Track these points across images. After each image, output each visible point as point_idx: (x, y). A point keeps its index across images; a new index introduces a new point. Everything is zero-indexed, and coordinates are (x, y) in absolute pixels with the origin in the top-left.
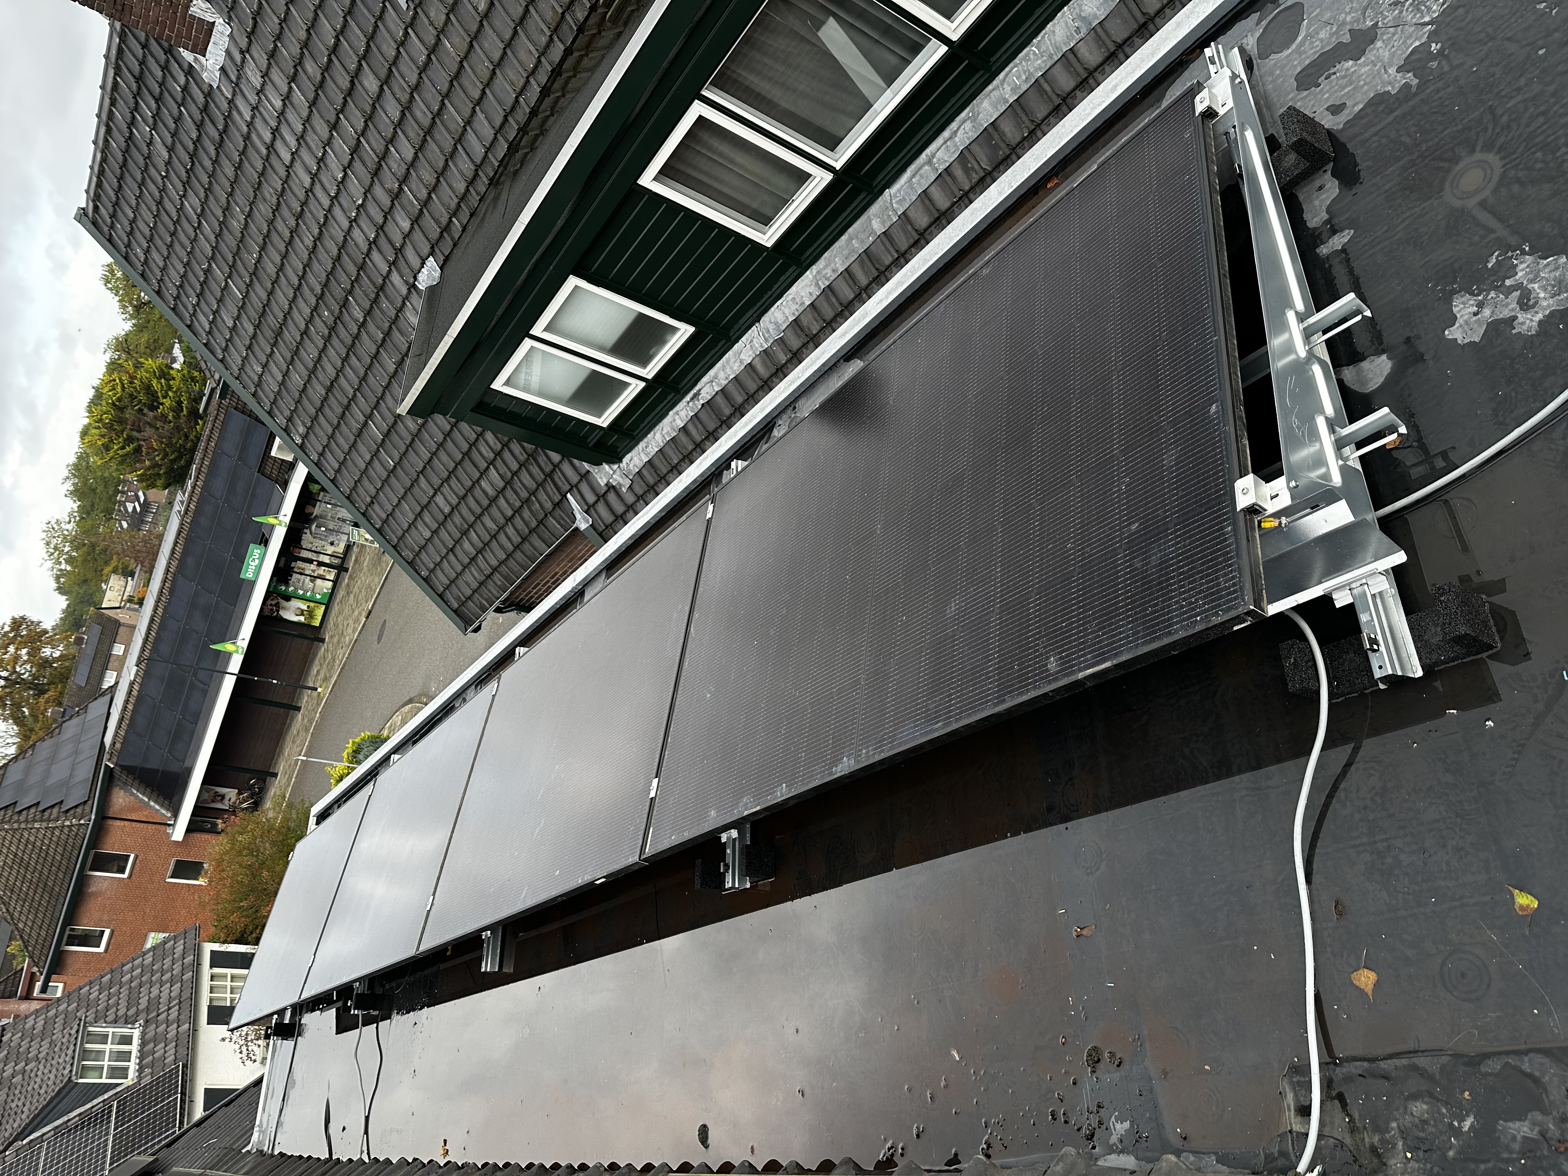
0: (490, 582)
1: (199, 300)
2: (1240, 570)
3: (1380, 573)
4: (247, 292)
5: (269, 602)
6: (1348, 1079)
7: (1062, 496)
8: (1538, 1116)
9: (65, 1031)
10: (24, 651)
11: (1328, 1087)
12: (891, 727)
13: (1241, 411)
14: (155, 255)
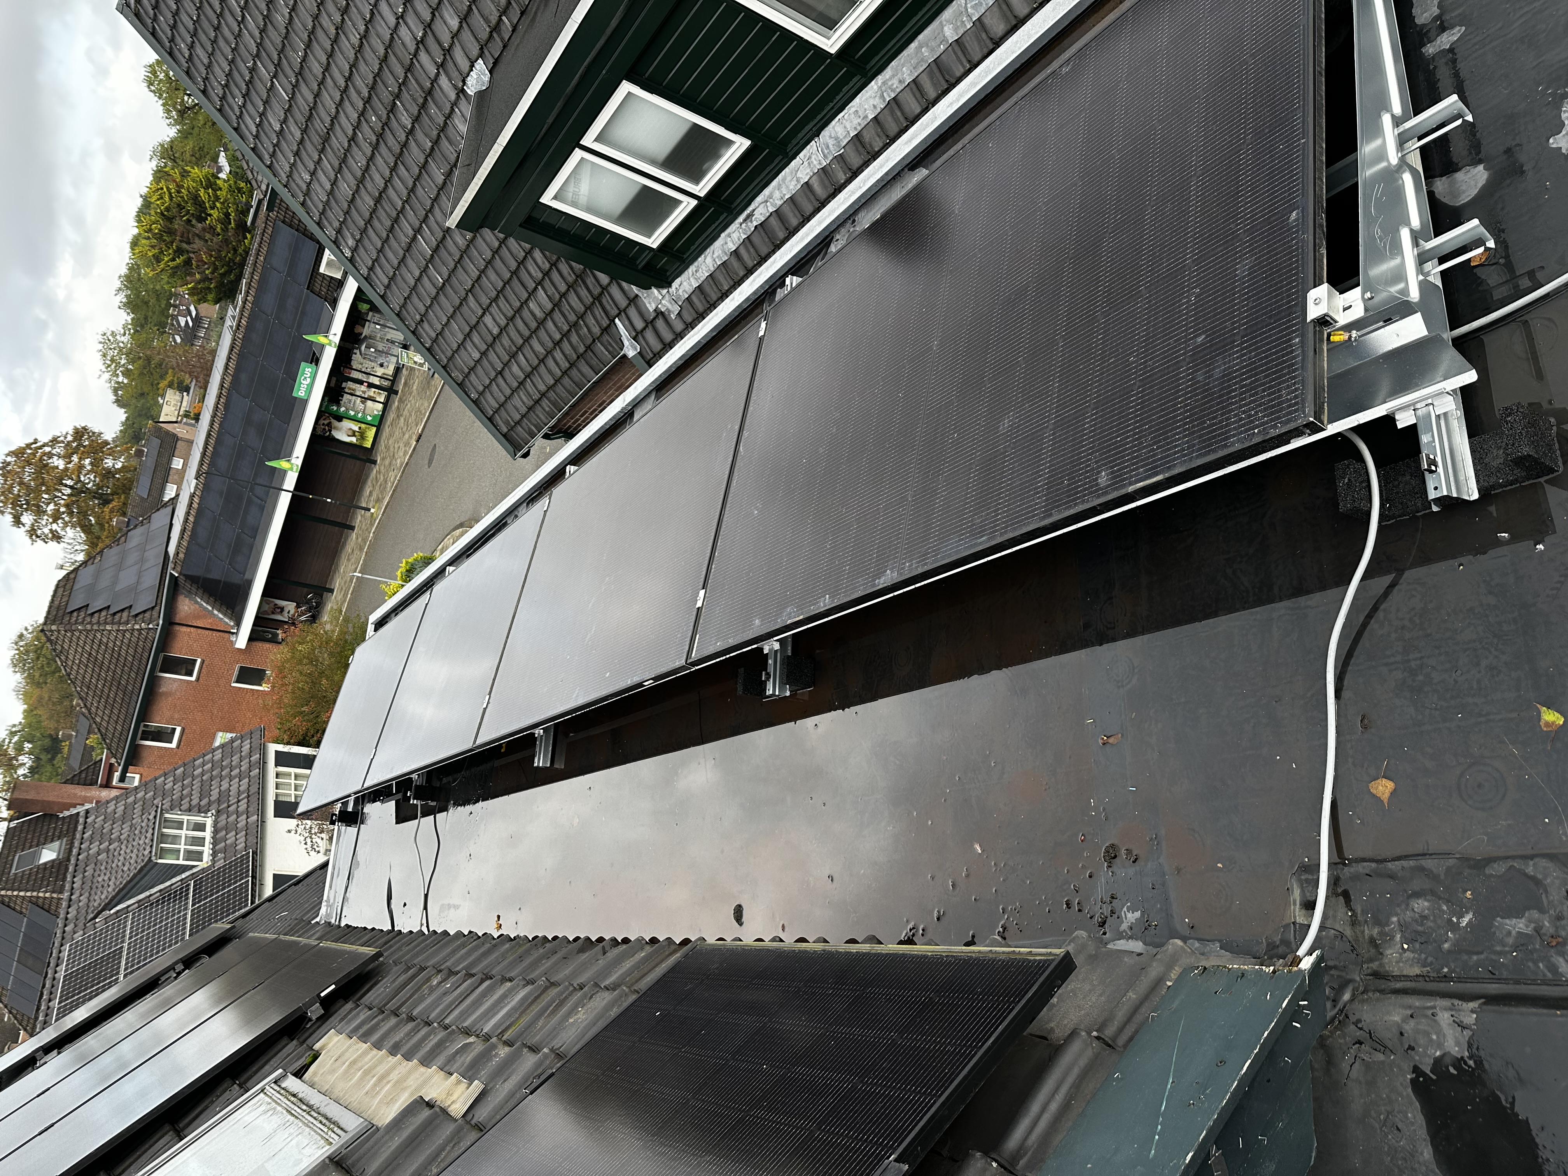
0: (538, 407)
1: (245, 101)
2: (1303, 382)
3: (1447, 393)
4: (294, 93)
5: (321, 422)
6: (1355, 878)
7: (1129, 308)
8: (1535, 914)
9: (144, 817)
10: (87, 461)
11: (1335, 884)
12: (935, 541)
13: (1322, 218)
14: (199, 50)
